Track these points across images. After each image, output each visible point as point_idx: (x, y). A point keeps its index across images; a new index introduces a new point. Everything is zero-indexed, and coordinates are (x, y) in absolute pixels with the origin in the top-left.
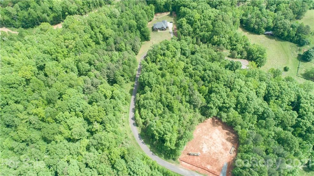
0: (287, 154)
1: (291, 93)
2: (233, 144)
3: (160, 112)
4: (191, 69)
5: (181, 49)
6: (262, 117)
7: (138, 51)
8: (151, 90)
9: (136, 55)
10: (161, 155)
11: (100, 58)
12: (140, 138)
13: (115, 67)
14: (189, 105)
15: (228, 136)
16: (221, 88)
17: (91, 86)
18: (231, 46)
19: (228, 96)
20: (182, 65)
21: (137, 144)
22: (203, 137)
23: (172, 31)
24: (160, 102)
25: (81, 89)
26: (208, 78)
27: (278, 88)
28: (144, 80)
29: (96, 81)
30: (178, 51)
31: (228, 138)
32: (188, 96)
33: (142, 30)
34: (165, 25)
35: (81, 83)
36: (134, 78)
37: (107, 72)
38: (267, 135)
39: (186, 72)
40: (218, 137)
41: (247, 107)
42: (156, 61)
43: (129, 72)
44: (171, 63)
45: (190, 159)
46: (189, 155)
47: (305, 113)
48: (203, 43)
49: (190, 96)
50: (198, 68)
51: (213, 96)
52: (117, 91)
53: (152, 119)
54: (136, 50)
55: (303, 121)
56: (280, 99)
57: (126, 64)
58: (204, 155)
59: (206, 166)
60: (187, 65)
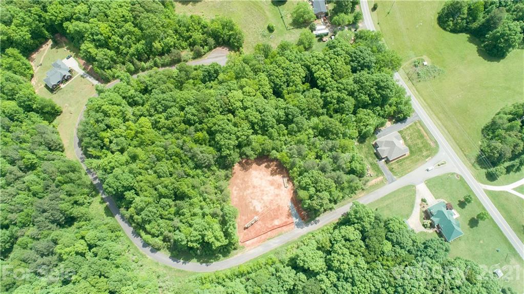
1: (297, 68)
2: (281, 174)
3: (173, 210)
4: (163, 120)
5: (124, 98)
6: (288, 121)
7: (61, 145)
8: (136, 190)
9: (62, 152)
10: (217, 256)
11: (13, 207)
12: (176, 261)
13: (51, 200)
14: (199, 171)
15: (270, 169)
16: (220, 120)
17: (42, 257)
18: (186, 41)
19: (235, 125)
20: (145, 121)
21: (179, 271)
22: (245, 194)
23: (83, 72)
24: (162, 199)
26: (195, 118)
27: (280, 71)
28: (115, 189)
29: (42, 245)
30: (123, 107)
31: (272, 171)
32: (190, 161)
33: (34, 106)
34: (65, 70)
36: (95, 189)
37: (46, 219)
38: (307, 137)
39: (160, 129)
40: (261, 179)
41: (266, 122)
42: (105, 145)
43: (79, 191)
44: (129, 131)
45: (252, 232)
46: (247, 228)
47: (325, 83)
48: (145, 63)
49: (192, 158)
50: (171, 114)
51: (218, 138)
52: (90, 235)
53: (172, 229)
54: (56, 146)
55: (328, 94)
56: (291, 84)
57: (63, 182)
58: (262, 214)
59: (273, 225)
60: (153, 118)
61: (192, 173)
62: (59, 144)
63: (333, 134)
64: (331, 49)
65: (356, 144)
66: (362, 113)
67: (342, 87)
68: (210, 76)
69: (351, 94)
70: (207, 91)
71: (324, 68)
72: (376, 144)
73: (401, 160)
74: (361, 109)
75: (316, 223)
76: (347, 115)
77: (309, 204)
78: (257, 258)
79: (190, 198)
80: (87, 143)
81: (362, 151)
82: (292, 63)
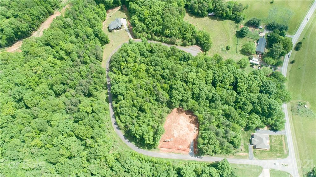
0: (232, 124)
1: (230, 76)
2: (195, 124)
3: (136, 114)
4: (152, 70)
5: (139, 50)
6: (212, 100)
7: (102, 59)
8: (124, 97)
9: (101, 62)
10: (145, 147)
11: (70, 77)
12: (126, 139)
13: (87, 82)
14: (156, 103)
15: (191, 119)
16: (179, 84)
17: (72, 105)
18: (182, 35)
19: (185, 89)
20: (144, 66)
21: (125, 144)
22: (173, 125)
23: (127, 28)
24: (133, 107)
25: (64, 111)
26: (167, 76)
27: (221, 73)
28: (116, 92)
29: (74, 100)
30: (137, 55)
31: (191, 121)
32: (155, 96)
33: (99, 36)
34: (120, 24)
35: (62, 107)
36: (107, 86)
37: (81, 89)
38: (217, 113)
39: (148, 73)
40: (184, 122)
41: (200, 96)
42: (120, 69)
43: (100, 84)
44: (134, 68)
45: (166, 145)
46: (165, 142)
47: (241, 91)
48: (157, 37)
49: (156, 95)
50: (157, 69)
51: (173, 92)
52: (96, 107)
53: (131, 123)
54: (100, 58)
55: (240, 97)
56: (223, 83)
57: (95, 76)
58: (176, 139)
59: (179, 147)
60: (148, 67)
61: (153, 102)
62: (101, 58)
63: (232, 119)
64: (254, 75)
65: (242, 129)
66: (254, 115)
67: (250, 97)
68: (185, 59)
69: (253, 103)
70: (179, 66)
71: (245, 83)
72: (253, 135)
73: (262, 151)
74: (254, 113)
75: (200, 158)
76: (245, 112)
77: (201, 147)
78: (163, 158)
79: (146, 113)
80: (114, 64)
81: (244, 135)
82: (229, 72)
